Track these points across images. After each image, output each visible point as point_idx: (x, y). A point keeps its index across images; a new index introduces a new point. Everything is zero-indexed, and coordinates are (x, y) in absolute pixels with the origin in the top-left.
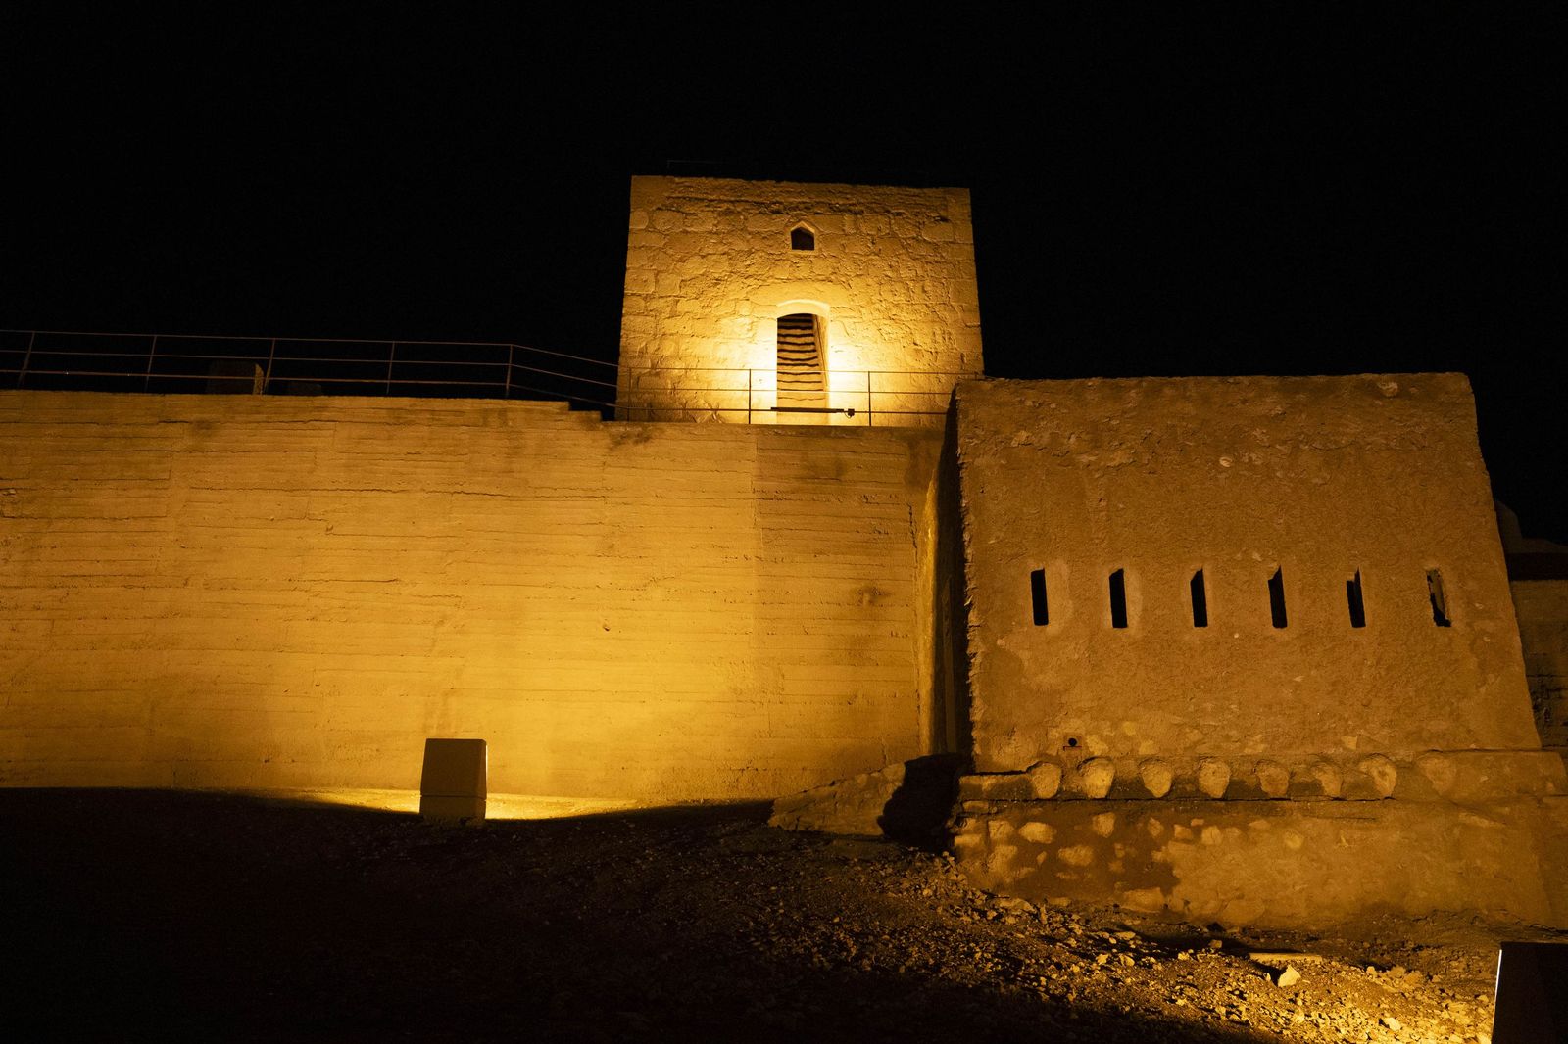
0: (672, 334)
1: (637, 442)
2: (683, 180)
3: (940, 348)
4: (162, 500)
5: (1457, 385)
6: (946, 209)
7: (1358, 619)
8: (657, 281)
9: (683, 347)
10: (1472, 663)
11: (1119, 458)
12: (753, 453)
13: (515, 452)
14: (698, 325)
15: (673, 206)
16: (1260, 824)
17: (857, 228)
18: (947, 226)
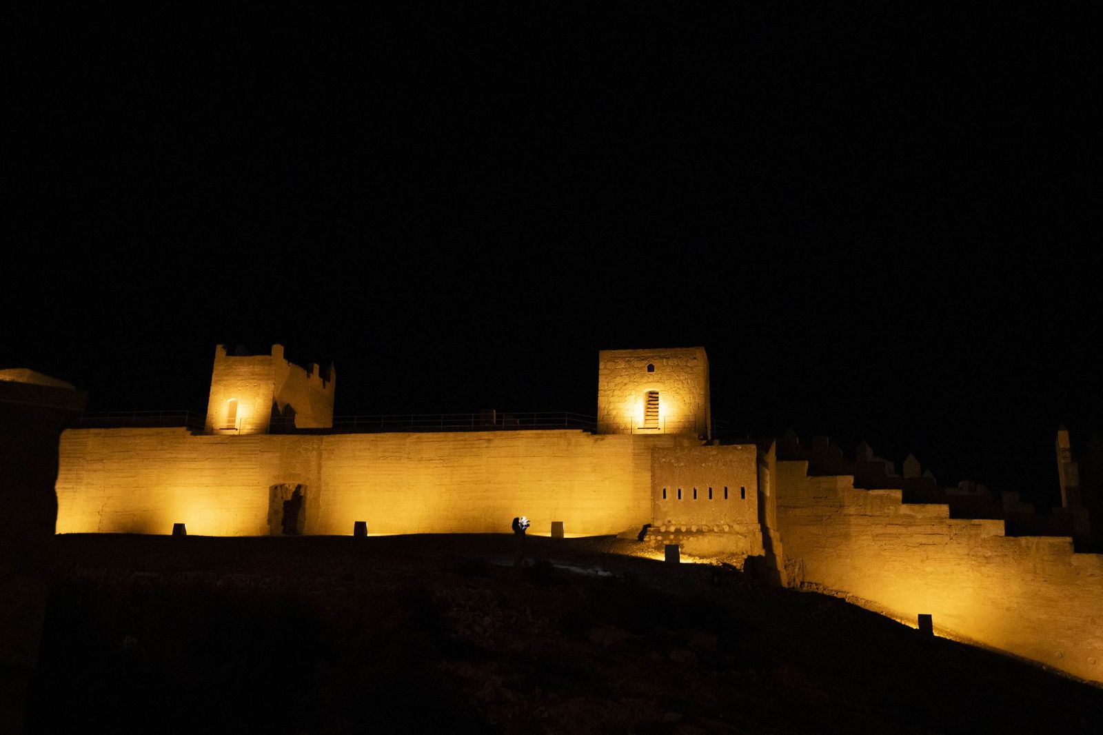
0: (612, 402)
1: (601, 441)
5: (754, 447)
6: (697, 355)
7: (726, 497)
8: (608, 385)
10: (747, 506)
11: (682, 464)
12: (632, 442)
13: (569, 444)
14: (620, 398)
15: (612, 360)
16: (700, 537)
17: (668, 363)
18: (696, 361)
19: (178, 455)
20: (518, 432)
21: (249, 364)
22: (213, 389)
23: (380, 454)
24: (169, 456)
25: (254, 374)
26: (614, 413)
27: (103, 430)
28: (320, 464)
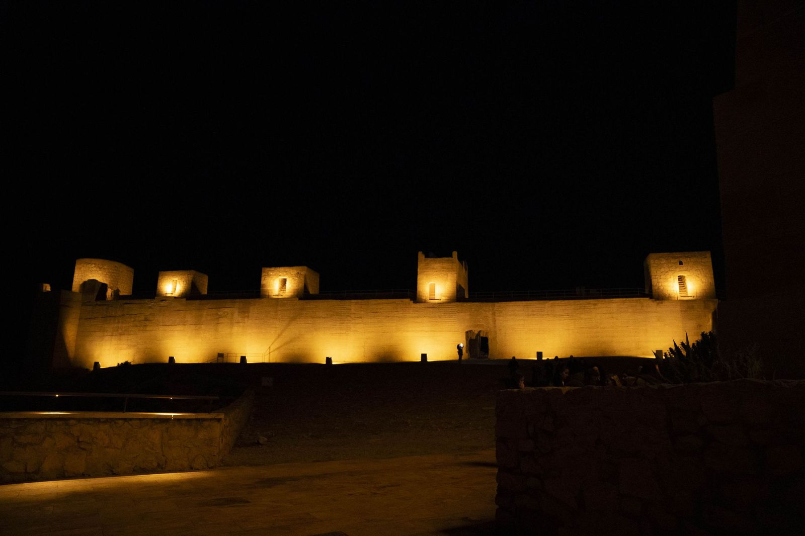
0: (661, 282)
1: (661, 304)
2: (659, 253)
3: (707, 282)
6: (706, 255)
8: (656, 273)
9: (663, 284)
12: (679, 304)
14: (665, 280)
15: (657, 258)
17: (690, 260)
18: (707, 259)
19: (407, 315)
20: (612, 299)
21: (440, 263)
22: (419, 277)
23: (531, 313)
24: (401, 315)
25: (443, 268)
26: (662, 288)
27: (360, 301)
28: (494, 319)
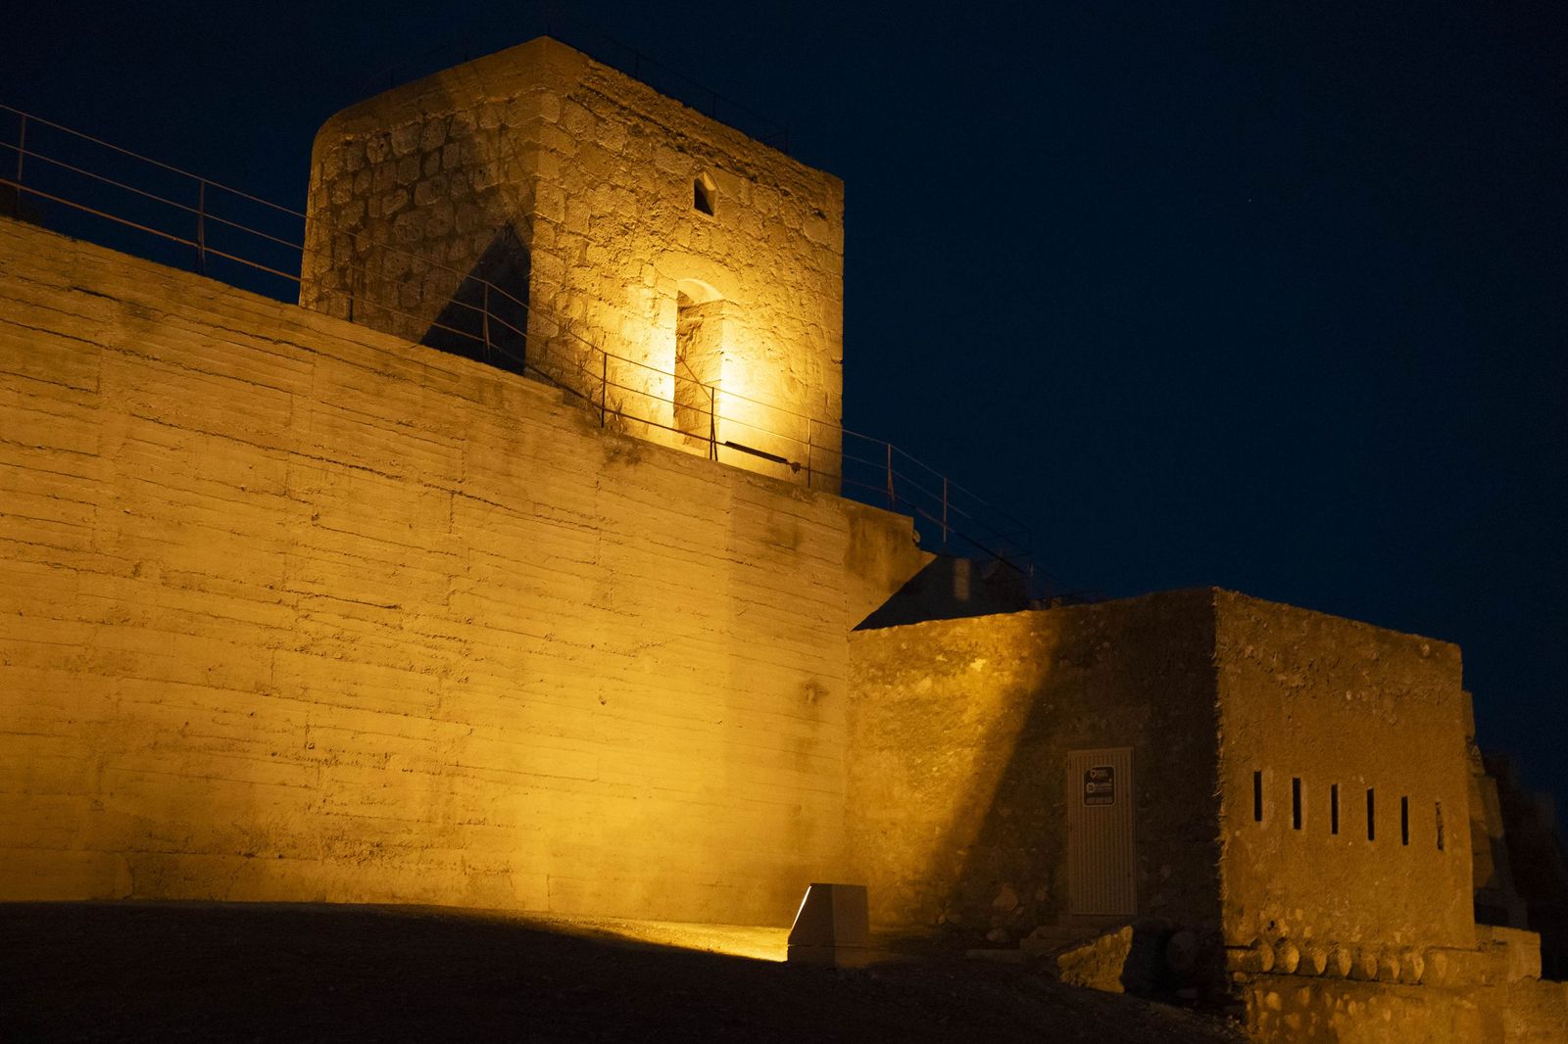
0: (581, 291)
1: (628, 463)
2: (598, 66)
3: (810, 382)
4: (90, 426)
6: (824, 203)
7: (1405, 841)
8: (567, 208)
9: (591, 312)
10: (1451, 880)
11: (1298, 680)
12: (727, 502)
14: (606, 284)
15: (585, 100)
16: (1371, 1000)
17: (751, 200)
